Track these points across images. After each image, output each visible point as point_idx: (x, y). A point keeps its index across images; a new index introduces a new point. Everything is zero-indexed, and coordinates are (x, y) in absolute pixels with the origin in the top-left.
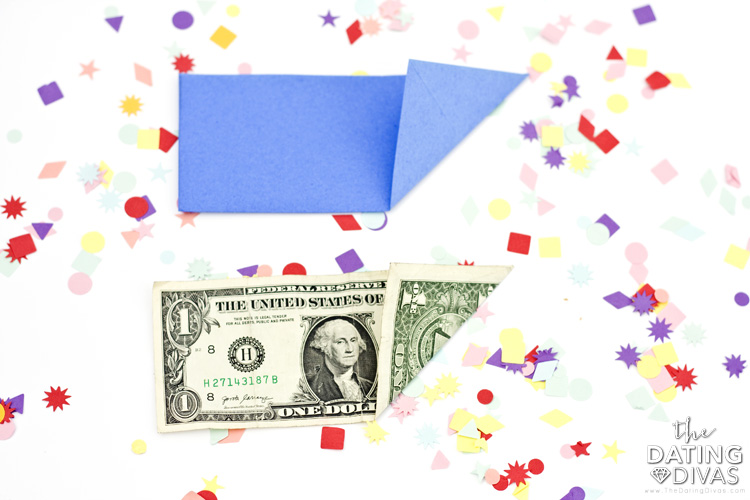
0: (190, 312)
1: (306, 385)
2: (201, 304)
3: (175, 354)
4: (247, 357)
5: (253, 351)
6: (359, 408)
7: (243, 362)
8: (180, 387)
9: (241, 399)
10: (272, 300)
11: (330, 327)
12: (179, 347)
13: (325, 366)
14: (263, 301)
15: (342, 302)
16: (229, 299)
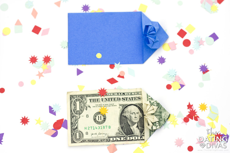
0: (80, 103)
1: (121, 130)
2: (84, 99)
3: (74, 118)
4: (100, 119)
5: (102, 117)
6: (139, 138)
7: (99, 121)
8: (76, 130)
9: (98, 134)
10: (109, 98)
11: (129, 108)
12: (76, 115)
13: (127, 122)
14: (106, 98)
15: (134, 99)
16: (94, 98)
